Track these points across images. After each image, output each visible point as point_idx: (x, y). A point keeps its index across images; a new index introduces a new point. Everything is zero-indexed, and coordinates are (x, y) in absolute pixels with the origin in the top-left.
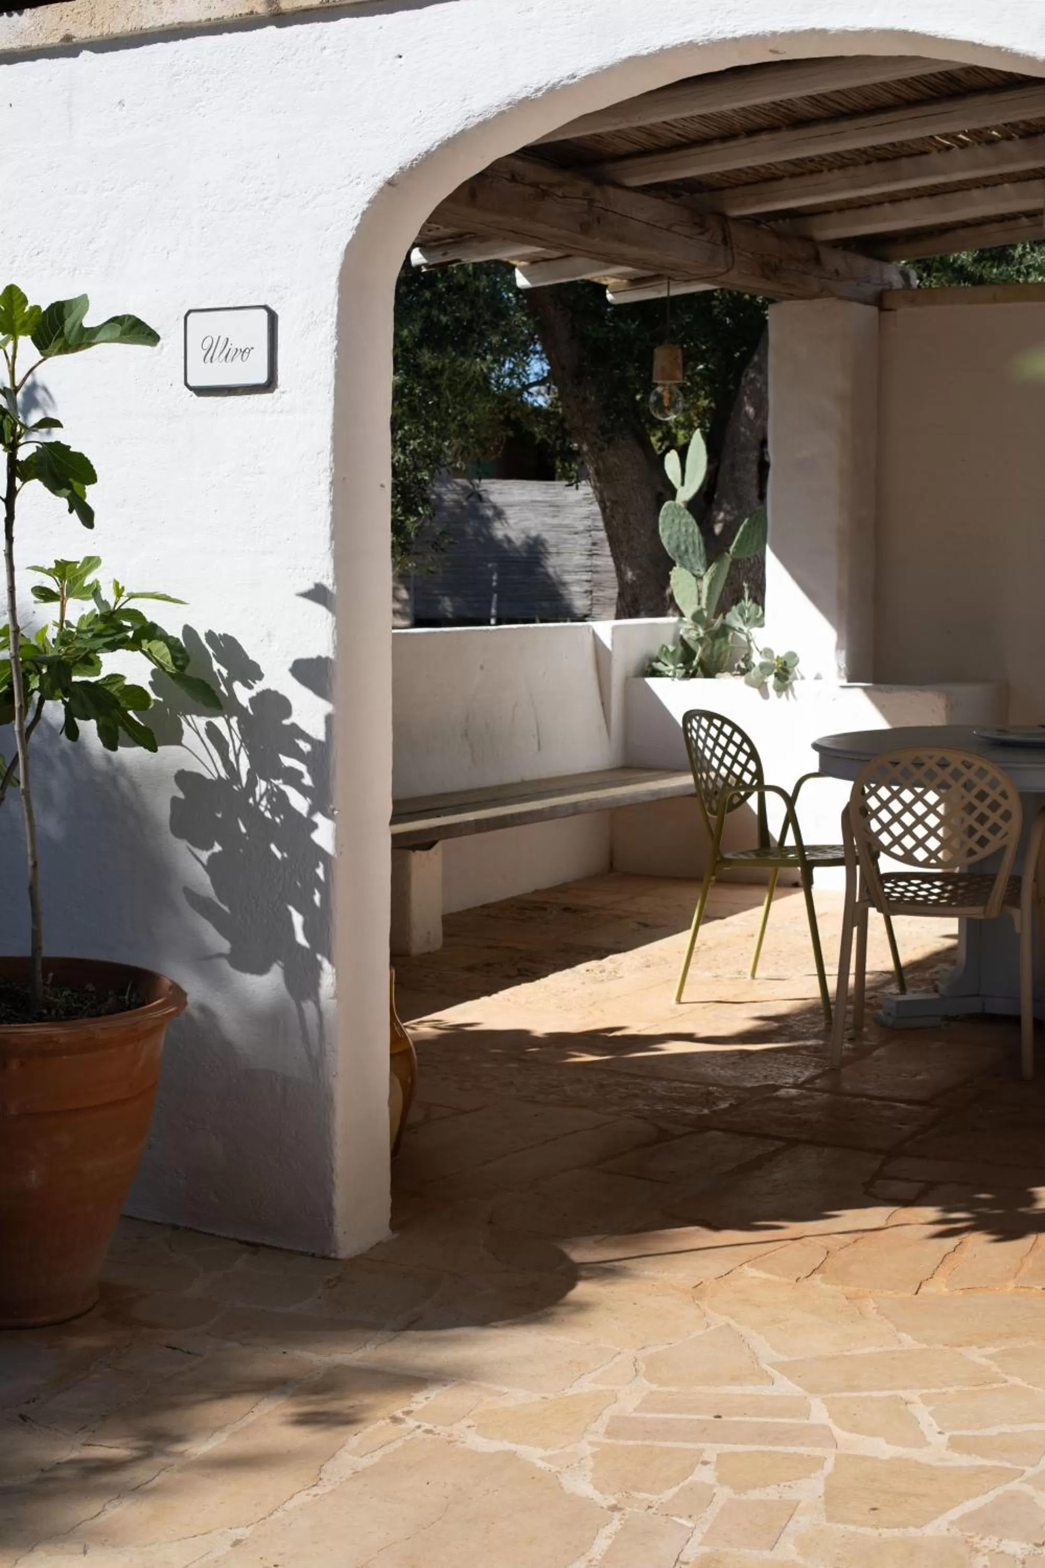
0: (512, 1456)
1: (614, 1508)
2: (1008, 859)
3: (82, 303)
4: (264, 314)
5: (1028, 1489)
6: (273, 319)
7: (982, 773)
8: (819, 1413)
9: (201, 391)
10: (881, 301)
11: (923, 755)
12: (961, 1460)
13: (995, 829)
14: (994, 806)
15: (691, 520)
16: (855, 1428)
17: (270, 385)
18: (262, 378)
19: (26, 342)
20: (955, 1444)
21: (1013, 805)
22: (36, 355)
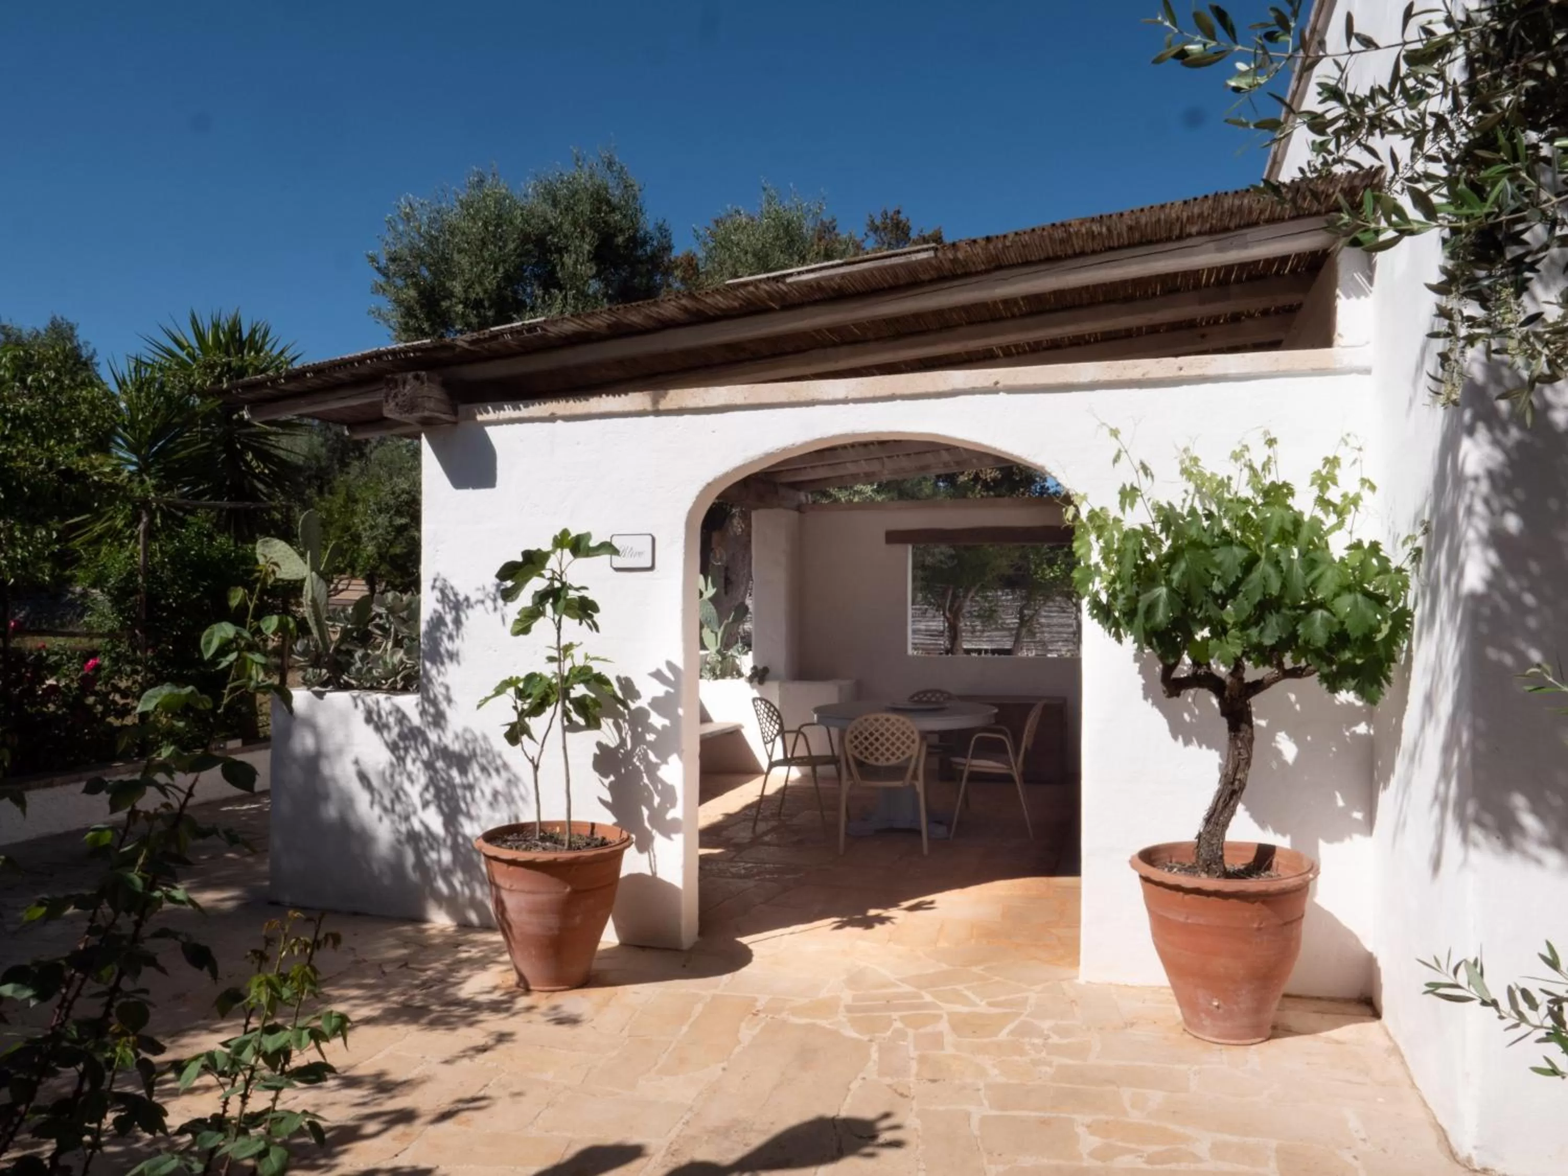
0: (814, 1025)
1: (871, 1041)
2: (913, 761)
3: (588, 536)
4: (650, 538)
5: (1028, 1019)
6: (654, 540)
7: (903, 723)
8: (928, 998)
9: (618, 570)
10: (799, 508)
11: (879, 716)
12: (994, 1010)
13: (908, 747)
14: (908, 738)
15: (712, 606)
16: (948, 1002)
17: (652, 568)
18: (649, 565)
19: (567, 551)
20: (990, 1004)
21: (916, 737)
22: (571, 557)
